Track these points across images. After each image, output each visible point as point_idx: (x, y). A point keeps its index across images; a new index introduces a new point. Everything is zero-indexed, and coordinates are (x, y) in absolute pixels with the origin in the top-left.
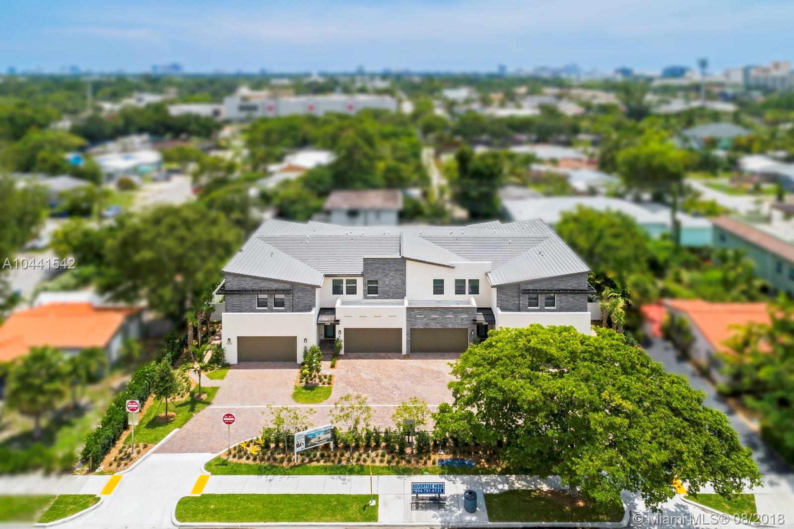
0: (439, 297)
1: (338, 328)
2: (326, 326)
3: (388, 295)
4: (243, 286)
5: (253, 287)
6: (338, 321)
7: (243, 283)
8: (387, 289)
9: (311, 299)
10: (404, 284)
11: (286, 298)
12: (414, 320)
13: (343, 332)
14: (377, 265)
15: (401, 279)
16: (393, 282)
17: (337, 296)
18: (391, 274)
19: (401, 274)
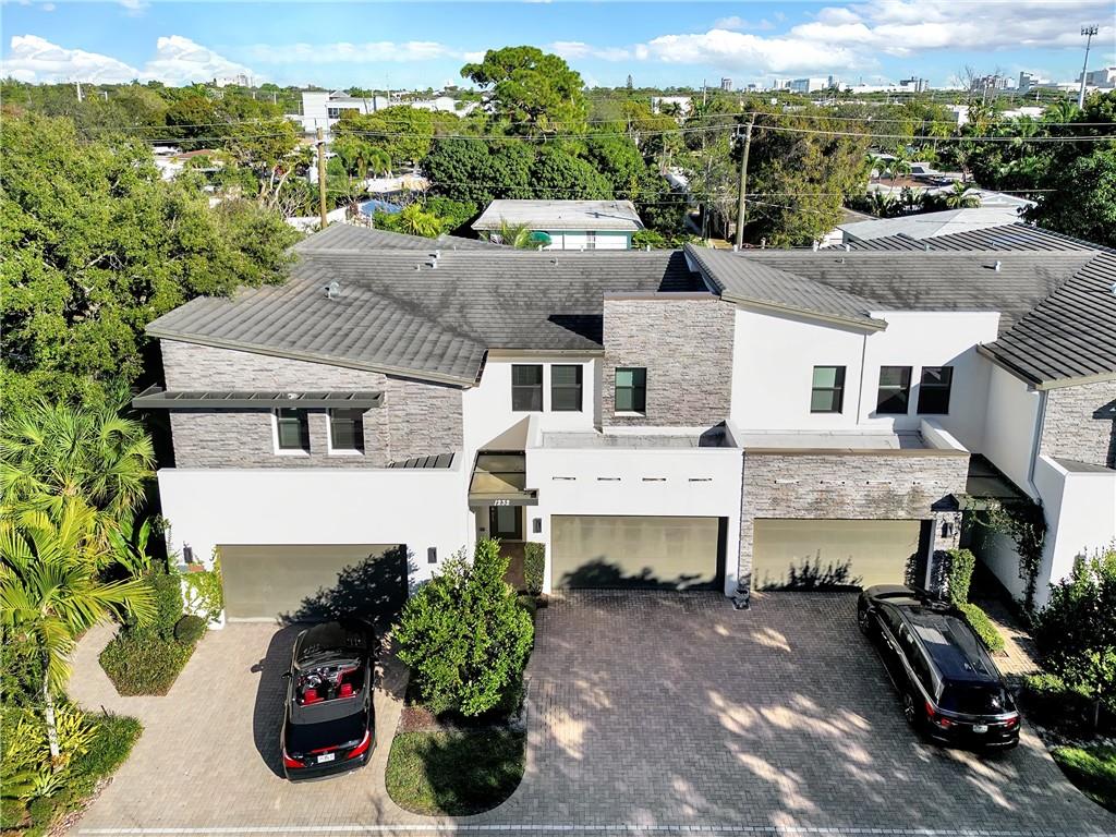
0: (829, 421)
1: (531, 513)
2: (494, 511)
3: (678, 413)
4: (224, 378)
5: (258, 384)
6: (534, 493)
7: (223, 368)
8: (674, 394)
9: (447, 424)
10: (725, 378)
11: (369, 419)
12: (768, 493)
13: (546, 525)
14: (645, 321)
15: (717, 364)
16: (694, 373)
17: (522, 415)
18: (688, 349)
19: (717, 350)
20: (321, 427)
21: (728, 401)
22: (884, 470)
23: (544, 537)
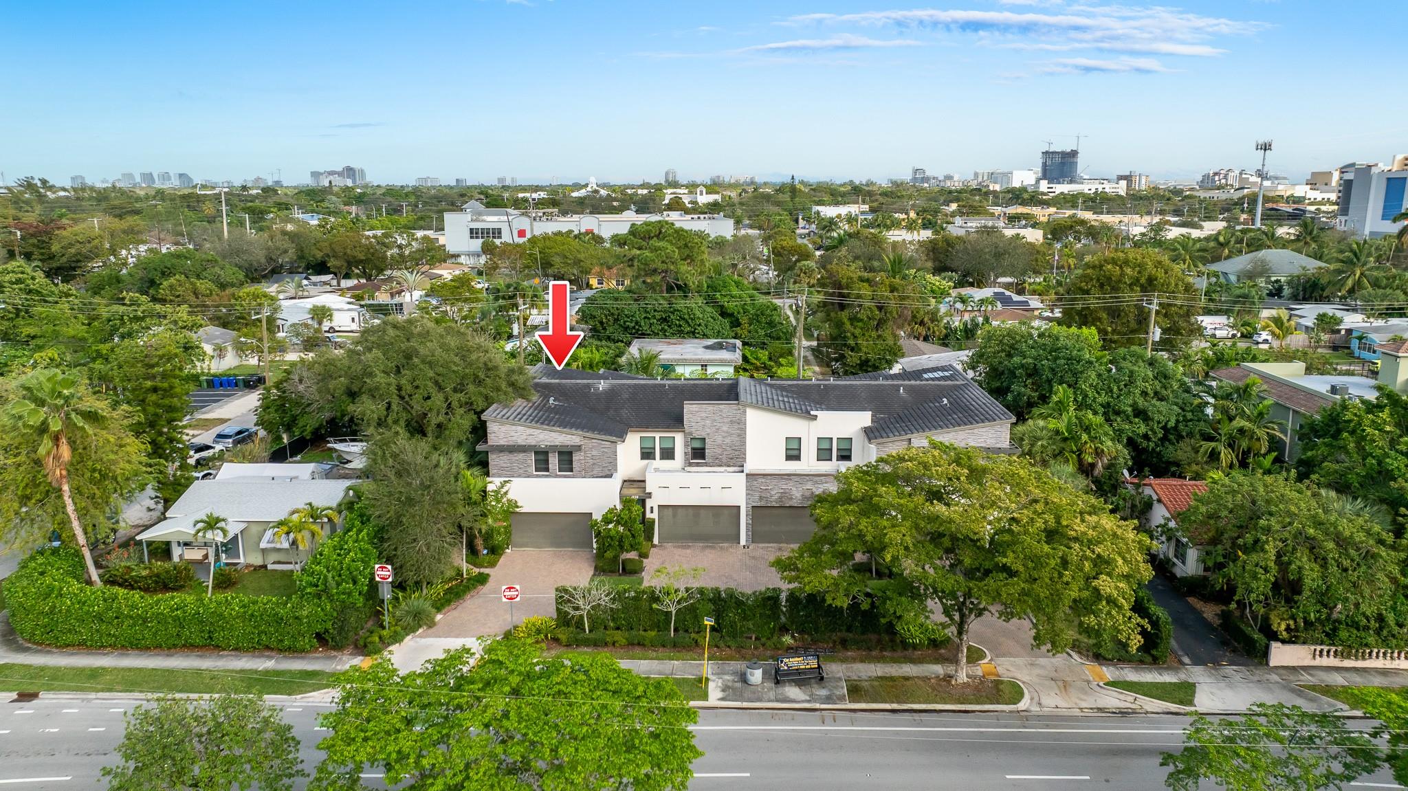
0: (793, 467)
1: (649, 504)
3: (720, 462)
4: (514, 439)
5: (528, 441)
6: (650, 495)
7: (513, 434)
8: (719, 451)
9: (610, 460)
10: (744, 443)
11: (575, 457)
12: (757, 494)
13: (656, 510)
14: (704, 415)
15: (739, 435)
16: (728, 440)
17: (646, 462)
18: (725, 428)
19: (738, 429)
20: (554, 461)
21: (745, 454)
22: (810, 483)
23: (655, 516)
